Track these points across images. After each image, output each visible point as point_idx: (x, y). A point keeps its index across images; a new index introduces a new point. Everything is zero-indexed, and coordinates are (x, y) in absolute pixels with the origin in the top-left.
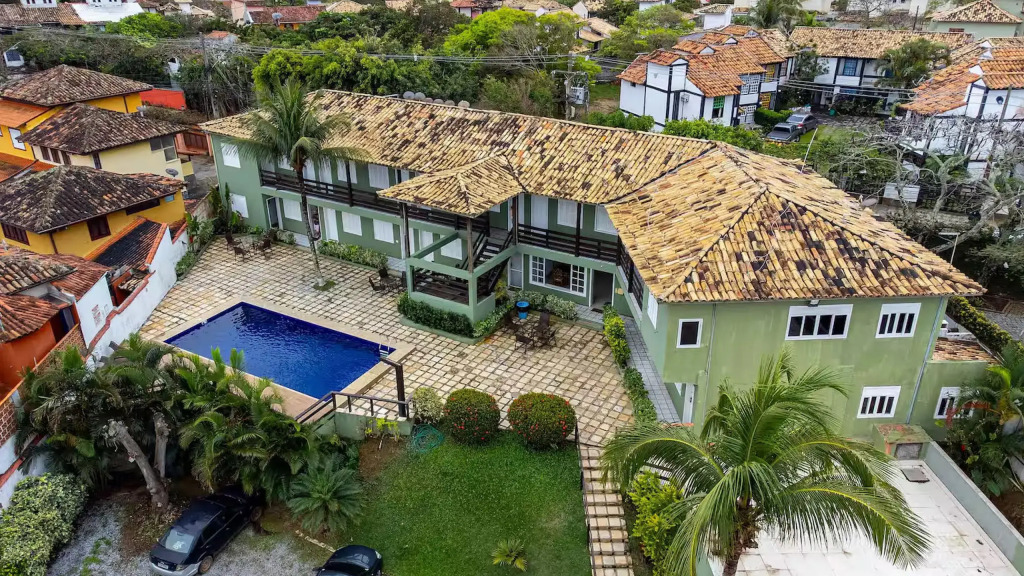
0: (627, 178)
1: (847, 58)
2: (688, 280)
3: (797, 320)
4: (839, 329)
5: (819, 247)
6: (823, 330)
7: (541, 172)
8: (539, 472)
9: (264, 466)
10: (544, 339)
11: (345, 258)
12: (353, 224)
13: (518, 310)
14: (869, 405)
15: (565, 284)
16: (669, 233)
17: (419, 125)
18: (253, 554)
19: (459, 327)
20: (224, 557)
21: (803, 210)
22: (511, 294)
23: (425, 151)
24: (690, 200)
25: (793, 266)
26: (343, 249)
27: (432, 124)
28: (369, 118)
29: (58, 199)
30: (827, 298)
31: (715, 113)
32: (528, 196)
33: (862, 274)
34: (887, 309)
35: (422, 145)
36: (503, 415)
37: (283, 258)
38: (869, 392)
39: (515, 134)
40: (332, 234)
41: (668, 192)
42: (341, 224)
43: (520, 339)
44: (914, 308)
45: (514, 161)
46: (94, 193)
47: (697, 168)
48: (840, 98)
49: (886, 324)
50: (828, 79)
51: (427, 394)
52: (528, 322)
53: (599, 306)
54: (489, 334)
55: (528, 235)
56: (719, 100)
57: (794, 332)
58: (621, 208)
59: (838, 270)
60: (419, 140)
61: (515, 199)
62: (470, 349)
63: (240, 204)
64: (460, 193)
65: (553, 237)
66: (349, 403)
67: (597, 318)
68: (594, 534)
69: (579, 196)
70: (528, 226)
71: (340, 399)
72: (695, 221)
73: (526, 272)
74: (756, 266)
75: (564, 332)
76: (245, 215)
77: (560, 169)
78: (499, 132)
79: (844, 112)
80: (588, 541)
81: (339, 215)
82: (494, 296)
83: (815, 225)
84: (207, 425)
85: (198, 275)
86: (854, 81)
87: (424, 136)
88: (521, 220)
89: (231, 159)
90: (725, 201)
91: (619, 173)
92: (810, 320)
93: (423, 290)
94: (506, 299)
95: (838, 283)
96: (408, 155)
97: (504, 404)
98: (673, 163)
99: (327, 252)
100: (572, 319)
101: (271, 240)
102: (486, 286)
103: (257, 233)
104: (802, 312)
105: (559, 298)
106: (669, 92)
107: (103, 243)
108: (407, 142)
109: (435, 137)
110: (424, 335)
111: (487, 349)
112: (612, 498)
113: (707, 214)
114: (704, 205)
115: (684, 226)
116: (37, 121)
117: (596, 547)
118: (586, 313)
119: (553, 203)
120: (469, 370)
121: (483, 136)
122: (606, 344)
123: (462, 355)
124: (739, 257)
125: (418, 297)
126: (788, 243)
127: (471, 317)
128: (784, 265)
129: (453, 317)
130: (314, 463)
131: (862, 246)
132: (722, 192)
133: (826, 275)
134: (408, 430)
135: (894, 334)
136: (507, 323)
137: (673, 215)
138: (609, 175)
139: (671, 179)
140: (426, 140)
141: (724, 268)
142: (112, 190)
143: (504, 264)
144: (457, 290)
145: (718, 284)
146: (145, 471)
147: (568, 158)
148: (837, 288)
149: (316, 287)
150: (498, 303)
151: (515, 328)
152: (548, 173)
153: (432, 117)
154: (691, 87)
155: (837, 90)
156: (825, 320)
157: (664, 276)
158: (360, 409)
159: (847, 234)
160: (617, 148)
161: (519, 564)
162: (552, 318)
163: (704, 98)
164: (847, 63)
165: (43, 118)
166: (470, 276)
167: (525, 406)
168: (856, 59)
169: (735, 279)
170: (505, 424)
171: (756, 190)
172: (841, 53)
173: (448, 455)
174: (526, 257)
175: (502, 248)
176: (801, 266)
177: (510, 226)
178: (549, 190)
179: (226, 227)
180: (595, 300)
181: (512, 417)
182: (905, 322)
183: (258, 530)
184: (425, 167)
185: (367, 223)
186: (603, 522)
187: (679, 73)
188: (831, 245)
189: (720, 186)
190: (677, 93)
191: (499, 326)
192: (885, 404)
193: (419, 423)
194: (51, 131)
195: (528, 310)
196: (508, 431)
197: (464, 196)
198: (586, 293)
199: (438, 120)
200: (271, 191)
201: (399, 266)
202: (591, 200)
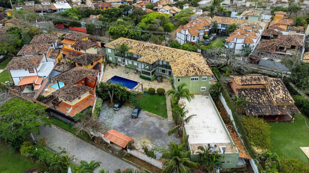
0: (173, 58)
1: (223, 24)
2: (179, 74)
3: (192, 79)
4: (197, 80)
5: (195, 69)
6: (195, 80)
7: (161, 56)
8: (160, 98)
9: (126, 97)
10: (161, 81)
11: (129, 68)
12: (130, 62)
13: (158, 77)
14: (202, 89)
15: (165, 73)
16: (177, 67)
17: (141, 47)
18: (125, 108)
19: (149, 79)
20: (121, 108)
21: (194, 64)
22: (156, 74)
23: (143, 52)
24: (181, 62)
25: (191, 72)
26: (129, 66)
27: (144, 47)
28: (133, 45)
29: (87, 60)
30: (195, 76)
31: (193, 39)
32: (159, 60)
33: (200, 73)
34: (203, 77)
35: (142, 51)
36: (156, 91)
37: (119, 68)
38: (202, 87)
39: (157, 49)
40: (126, 64)
41: (179, 61)
42: (128, 62)
43: (158, 81)
44: (206, 77)
45: (157, 54)
46: (91, 58)
47: (183, 57)
48: (222, 32)
49: (203, 79)
50: (220, 28)
51: (146, 88)
52: (159, 78)
53: (169, 76)
54: (153, 80)
55: (159, 65)
56: (194, 37)
57: (192, 80)
58: (172, 63)
59: (197, 73)
60: (142, 50)
61: (157, 61)
62: (151, 83)
63: (111, 59)
64: (149, 60)
65: (163, 66)
66: (135, 89)
67: (169, 78)
68: (167, 105)
69: (166, 60)
70: (159, 64)
71: (134, 89)
72: (181, 66)
73: (159, 71)
74: (187, 72)
75: (164, 80)
76: (111, 60)
77: (164, 56)
78: (154, 49)
79: (222, 35)
80: (166, 105)
81: (128, 61)
82: (154, 75)
83: (196, 66)
84: (119, 92)
85: (106, 71)
86: (224, 29)
87: (142, 49)
88: (158, 63)
89: (109, 51)
90: (185, 63)
91: (172, 57)
92: (194, 79)
93: (143, 74)
94: (156, 75)
95: (197, 74)
96: (140, 52)
97: (156, 90)
98: (180, 55)
99: (126, 67)
100: (166, 78)
101: (116, 65)
102: (153, 73)
103: (114, 63)
104: (193, 78)
105: (164, 75)
106: (185, 35)
107: (93, 66)
108: (140, 50)
109: (144, 49)
110: (144, 80)
111: (153, 83)
112: (170, 101)
113: (182, 65)
114: (182, 63)
115: (179, 66)
116: (73, 43)
117: (167, 106)
118: (168, 77)
119: (163, 61)
120: (151, 85)
121: (152, 50)
122: (170, 82)
123: (149, 83)
124: (185, 71)
125: (142, 75)
126: (191, 69)
127: (151, 78)
128: (190, 72)
129: (148, 78)
130: (132, 97)
131: (201, 69)
132: (185, 61)
133: (195, 73)
134: (143, 93)
135: (204, 80)
136: (156, 79)
137: (178, 64)
138: (171, 57)
139: (179, 58)
140: (143, 50)
141: (183, 72)
142: (93, 58)
143: (155, 70)
144: (149, 74)
145: (182, 74)
146: (111, 98)
147: (165, 54)
148: (196, 75)
149: (126, 73)
150: (154, 76)
151: (157, 79)
152: (162, 56)
153: (143, 46)
154: (189, 34)
155: (221, 30)
156: (195, 79)
157: (176, 73)
158: (137, 90)
159: (199, 68)
160: (172, 53)
161: (158, 108)
162: (163, 78)
163: (191, 37)
164: (223, 25)
165: (74, 43)
166: (151, 72)
167: (158, 90)
168: (225, 24)
169: (184, 73)
170: (156, 92)
171: (189, 61)
172: (222, 23)
173: (149, 96)
174: (159, 69)
175: (155, 67)
176: (193, 72)
177: (156, 64)
178: (162, 59)
179: (108, 62)
180: (169, 75)
181: (157, 91)
182: (205, 79)
183: (124, 105)
184: (143, 55)
185: (133, 63)
186: (168, 103)
187: (187, 32)
188: (197, 69)
189: (185, 60)
190: (187, 35)
191: (155, 79)
192: (204, 89)
193: (145, 92)
194: (76, 45)
195: (159, 77)
196: (156, 93)
197: (150, 61)
198: (168, 74)
199: (144, 46)
200: (116, 57)
201: (139, 70)
202: (168, 61)
